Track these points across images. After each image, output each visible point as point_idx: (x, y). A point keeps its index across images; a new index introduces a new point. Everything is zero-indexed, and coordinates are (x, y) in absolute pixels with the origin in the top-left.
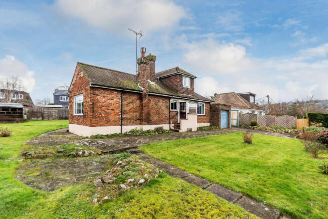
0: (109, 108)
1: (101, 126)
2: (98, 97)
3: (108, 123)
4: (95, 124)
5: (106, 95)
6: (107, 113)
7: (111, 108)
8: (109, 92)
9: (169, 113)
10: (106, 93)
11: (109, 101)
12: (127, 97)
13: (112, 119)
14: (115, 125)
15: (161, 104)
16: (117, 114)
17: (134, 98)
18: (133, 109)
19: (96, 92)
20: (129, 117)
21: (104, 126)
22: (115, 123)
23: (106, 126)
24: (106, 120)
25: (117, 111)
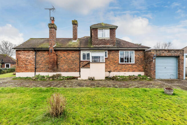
0: (27, 61)
1: (22, 72)
2: (21, 55)
3: (27, 70)
4: (19, 71)
5: (25, 54)
6: (26, 64)
7: (29, 61)
8: (28, 51)
9: (80, 63)
10: (25, 52)
11: (27, 57)
12: (39, 53)
13: (29, 68)
14: (31, 72)
15: (70, 56)
16: (33, 64)
17: (45, 53)
18: (44, 61)
19: (19, 52)
20: (41, 66)
21: (24, 72)
22: (31, 71)
23: (26, 72)
24: (25, 69)
25: (33, 63)
